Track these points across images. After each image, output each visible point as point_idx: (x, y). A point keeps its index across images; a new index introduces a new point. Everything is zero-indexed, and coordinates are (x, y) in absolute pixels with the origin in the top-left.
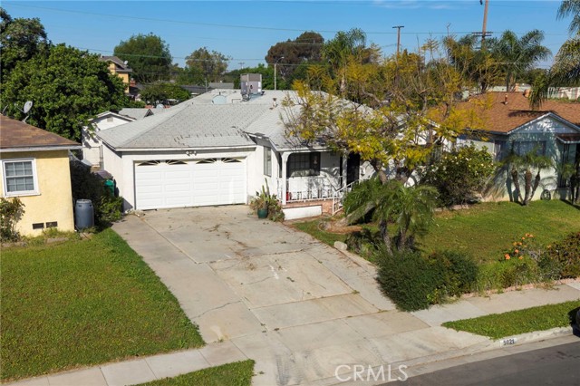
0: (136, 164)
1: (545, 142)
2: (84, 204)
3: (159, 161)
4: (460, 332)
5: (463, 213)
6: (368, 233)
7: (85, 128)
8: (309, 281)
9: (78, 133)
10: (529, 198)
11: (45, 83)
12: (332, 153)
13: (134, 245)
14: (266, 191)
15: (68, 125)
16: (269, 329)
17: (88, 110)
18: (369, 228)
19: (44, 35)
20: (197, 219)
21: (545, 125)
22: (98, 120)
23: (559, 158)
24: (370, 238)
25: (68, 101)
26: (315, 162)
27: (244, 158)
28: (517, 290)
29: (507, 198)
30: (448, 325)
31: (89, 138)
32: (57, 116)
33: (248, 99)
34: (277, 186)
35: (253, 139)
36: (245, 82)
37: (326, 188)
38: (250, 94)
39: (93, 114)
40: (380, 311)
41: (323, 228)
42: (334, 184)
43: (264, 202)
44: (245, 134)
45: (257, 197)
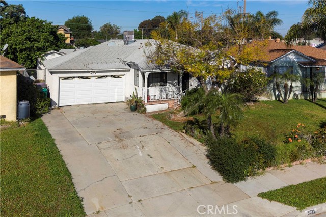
0: (61, 79)
1: (292, 67)
2: (24, 104)
3: (74, 77)
4: (273, 202)
5: (251, 108)
6: (197, 121)
7: (39, 59)
8: (162, 157)
9: (35, 62)
10: (288, 98)
11: (20, 35)
12: (174, 73)
13: (52, 130)
14: (135, 94)
15: (30, 57)
16: (134, 200)
17: (42, 50)
18: (198, 118)
19: (25, 13)
20: (95, 112)
21: (291, 57)
22: (46, 55)
23: (301, 75)
24: (198, 124)
25: (31, 45)
26: (164, 78)
27: (124, 75)
28: (301, 163)
29: (273, 99)
30: (263, 195)
31: (41, 65)
32: (24, 53)
33: (127, 44)
34: (142, 92)
35: (129, 65)
36: (125, 36)
37: (171, 93)
38: (128, 41)
39: (44, 52)
40: (213, 183)
41: (169, 118)
42: (175, 91)
43: (134, 101)
44: (124, 62)
45: (130, 98)
